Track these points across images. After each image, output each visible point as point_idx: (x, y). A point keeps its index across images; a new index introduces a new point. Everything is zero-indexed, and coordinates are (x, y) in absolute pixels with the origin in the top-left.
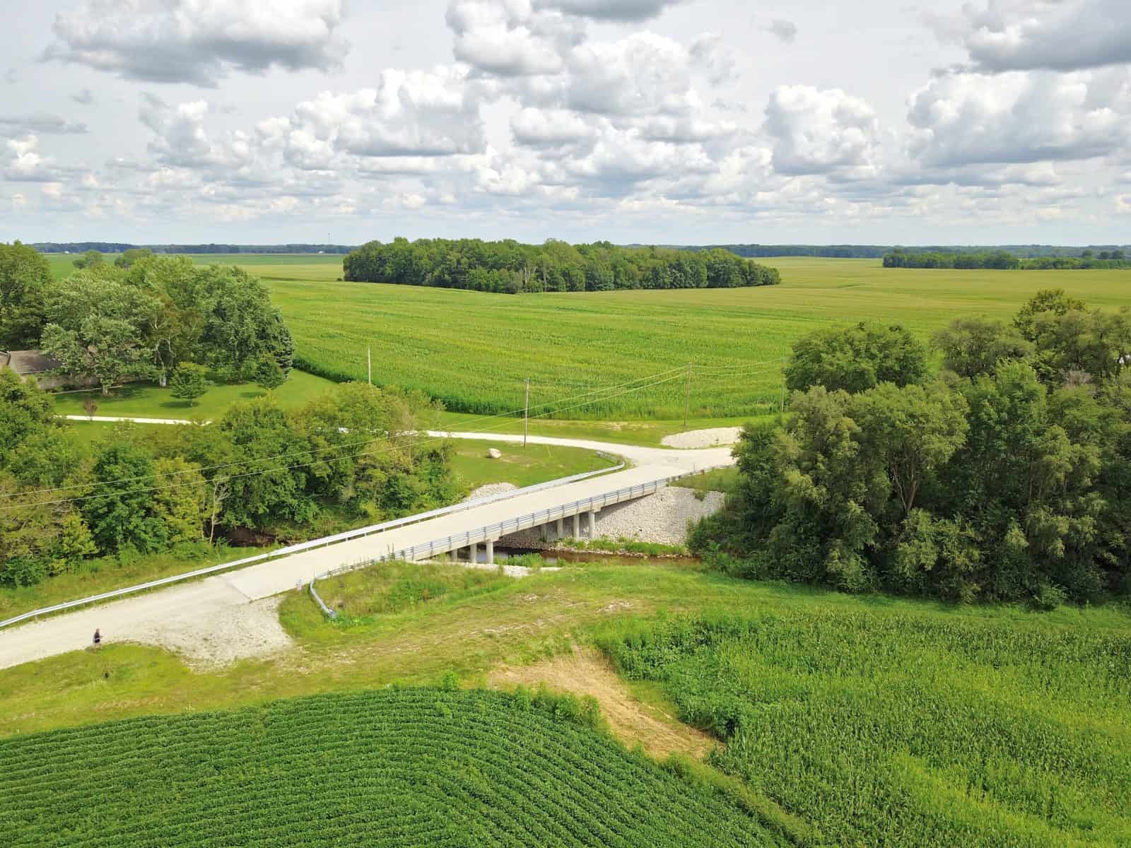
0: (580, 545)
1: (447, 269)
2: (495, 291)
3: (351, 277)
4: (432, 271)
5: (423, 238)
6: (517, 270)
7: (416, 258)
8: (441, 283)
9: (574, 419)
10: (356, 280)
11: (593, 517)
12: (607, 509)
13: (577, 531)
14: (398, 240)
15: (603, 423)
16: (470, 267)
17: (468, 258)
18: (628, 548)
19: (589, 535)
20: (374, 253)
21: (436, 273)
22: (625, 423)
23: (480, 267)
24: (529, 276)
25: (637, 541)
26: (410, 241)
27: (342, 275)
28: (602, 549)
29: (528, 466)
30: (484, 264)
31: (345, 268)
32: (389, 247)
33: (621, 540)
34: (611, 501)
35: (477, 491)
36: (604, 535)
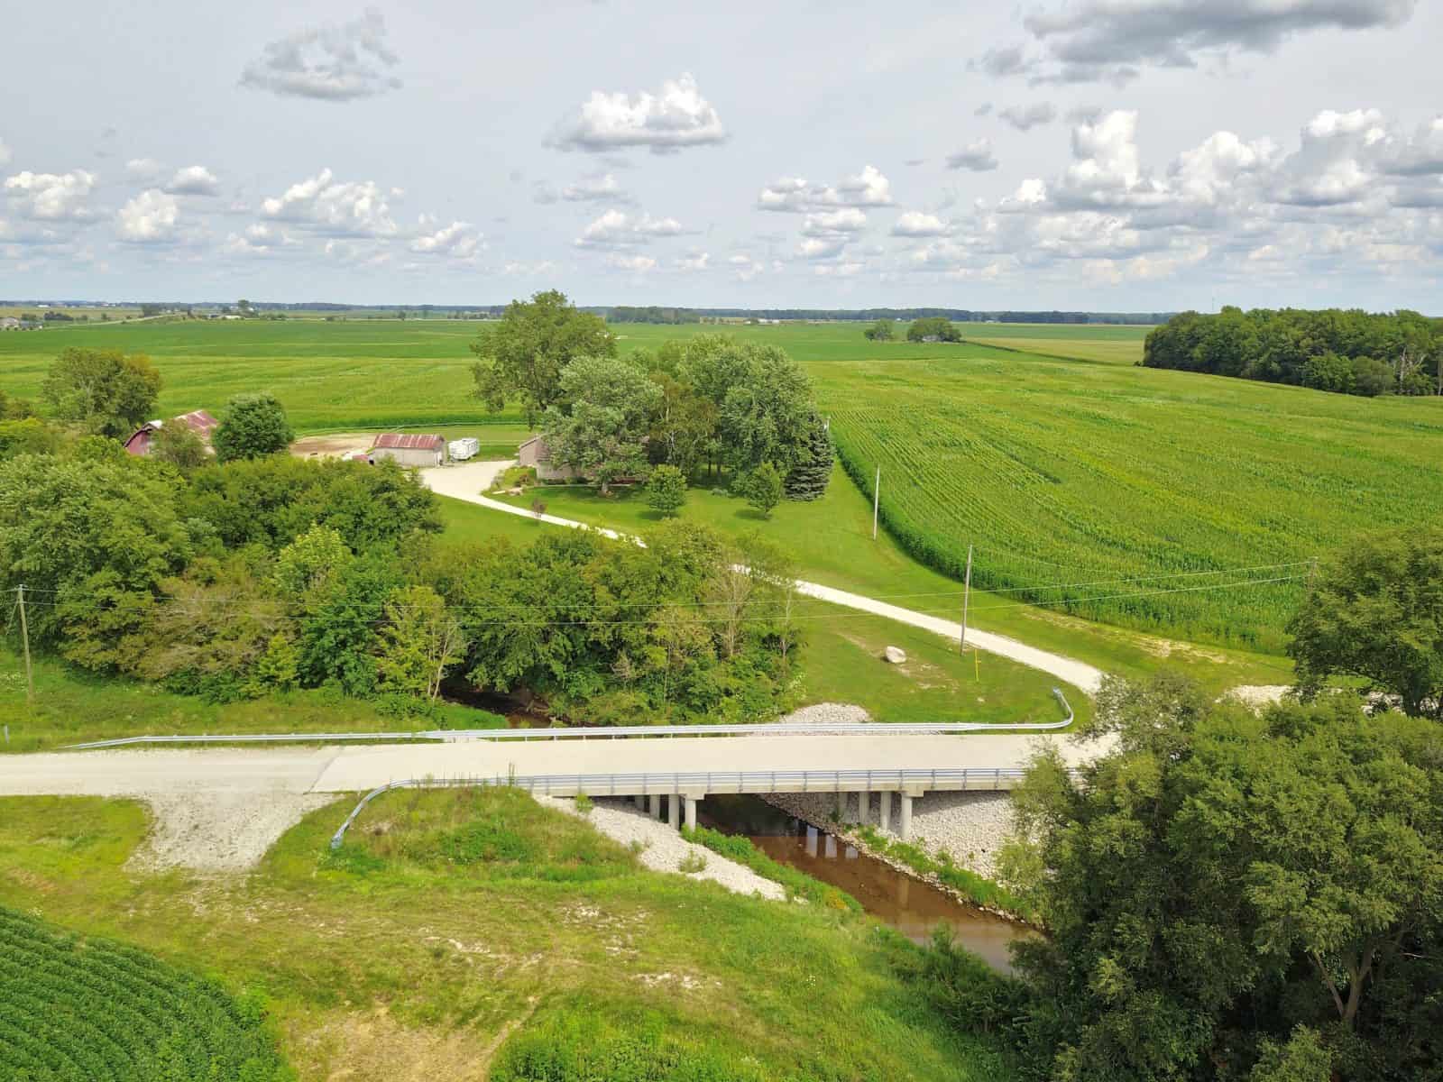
0: (878, 844)
1: (1276, 354)
2: (1342, 391)
3: (1151, 362)
4: (1259, 355)
5: (1261, 308)
6: (1390, 358)
7: (1238, 336)
8: (1265, 375)
9: (1105, 622)
10: (1157, 366)
11: (907, 805)
12: (932, 799)
13: (885, 820)
14: (1227, 310)
15: (1147, 639)
16: (1314, 352)
17: (1313, 339)
18: (946, 876)
19: (900, 832)
20: (1185, 329)
21: (1262, 360)
22: (1184, 646)
23: (1331, 352)
24: (1408, 368)
25: (966, 868)
26: (1244, 311)
27: (1141, 359)
28: (905, 862)
29: (926, 687)
30: (1338, 348)
31: (1146, 348)
32: (1210, 320)
33: (943, 858)
34: (943, 784)
35: (807, 711)
36: (922, 839)
